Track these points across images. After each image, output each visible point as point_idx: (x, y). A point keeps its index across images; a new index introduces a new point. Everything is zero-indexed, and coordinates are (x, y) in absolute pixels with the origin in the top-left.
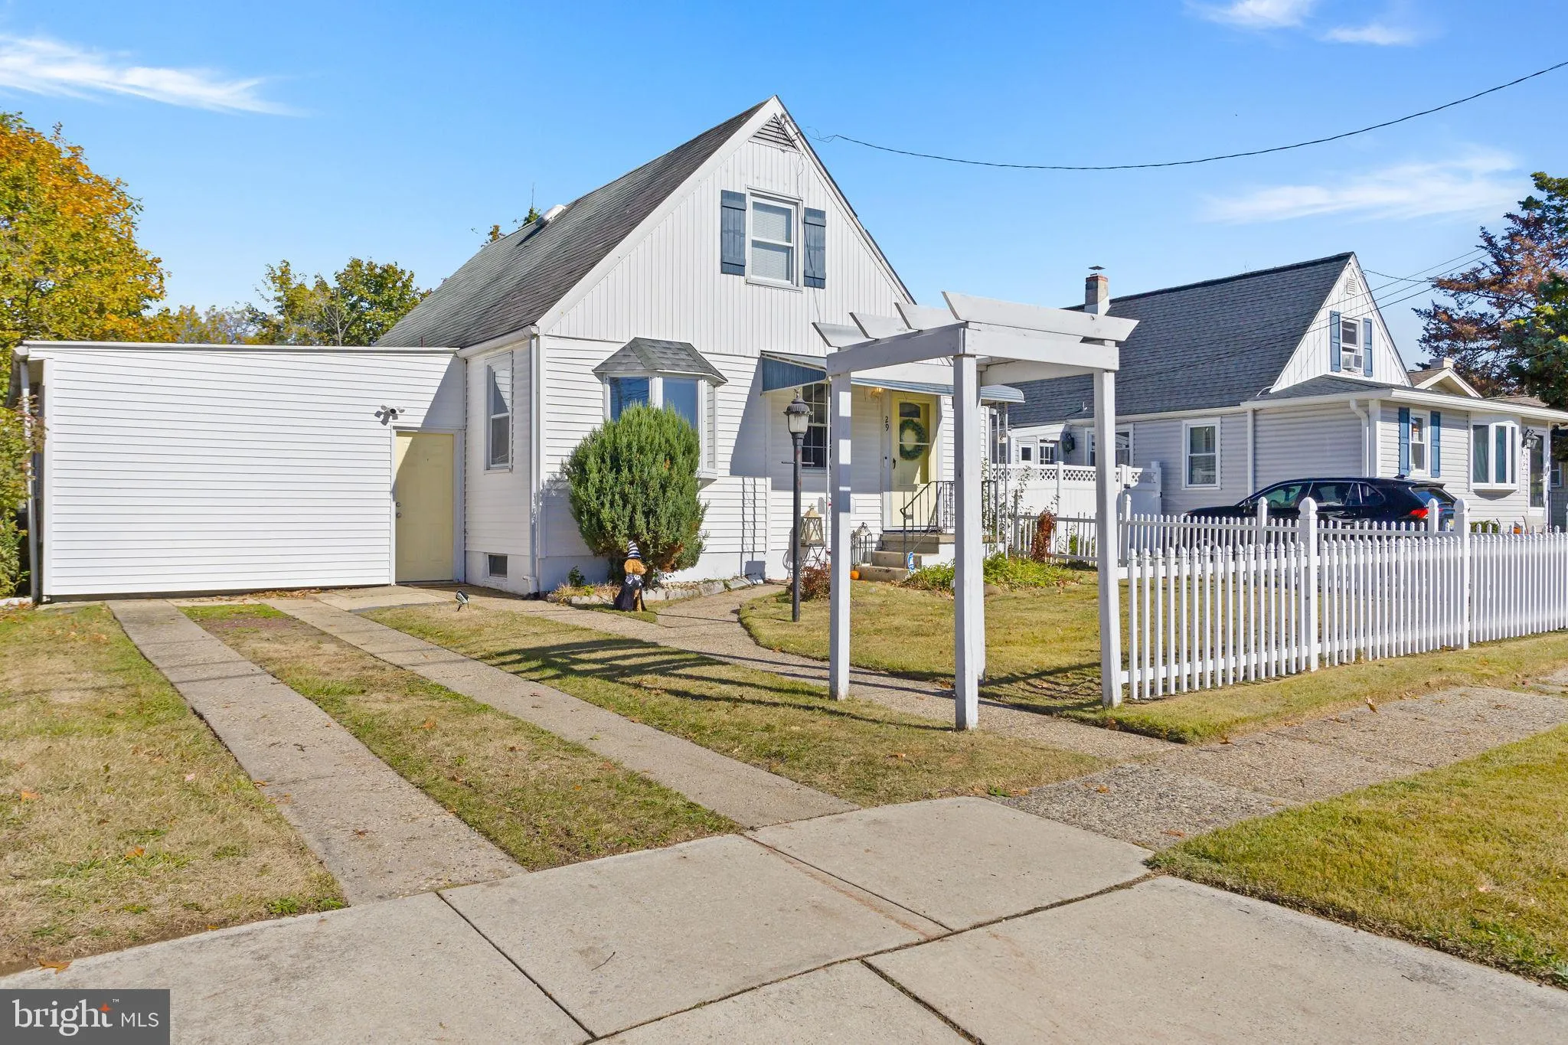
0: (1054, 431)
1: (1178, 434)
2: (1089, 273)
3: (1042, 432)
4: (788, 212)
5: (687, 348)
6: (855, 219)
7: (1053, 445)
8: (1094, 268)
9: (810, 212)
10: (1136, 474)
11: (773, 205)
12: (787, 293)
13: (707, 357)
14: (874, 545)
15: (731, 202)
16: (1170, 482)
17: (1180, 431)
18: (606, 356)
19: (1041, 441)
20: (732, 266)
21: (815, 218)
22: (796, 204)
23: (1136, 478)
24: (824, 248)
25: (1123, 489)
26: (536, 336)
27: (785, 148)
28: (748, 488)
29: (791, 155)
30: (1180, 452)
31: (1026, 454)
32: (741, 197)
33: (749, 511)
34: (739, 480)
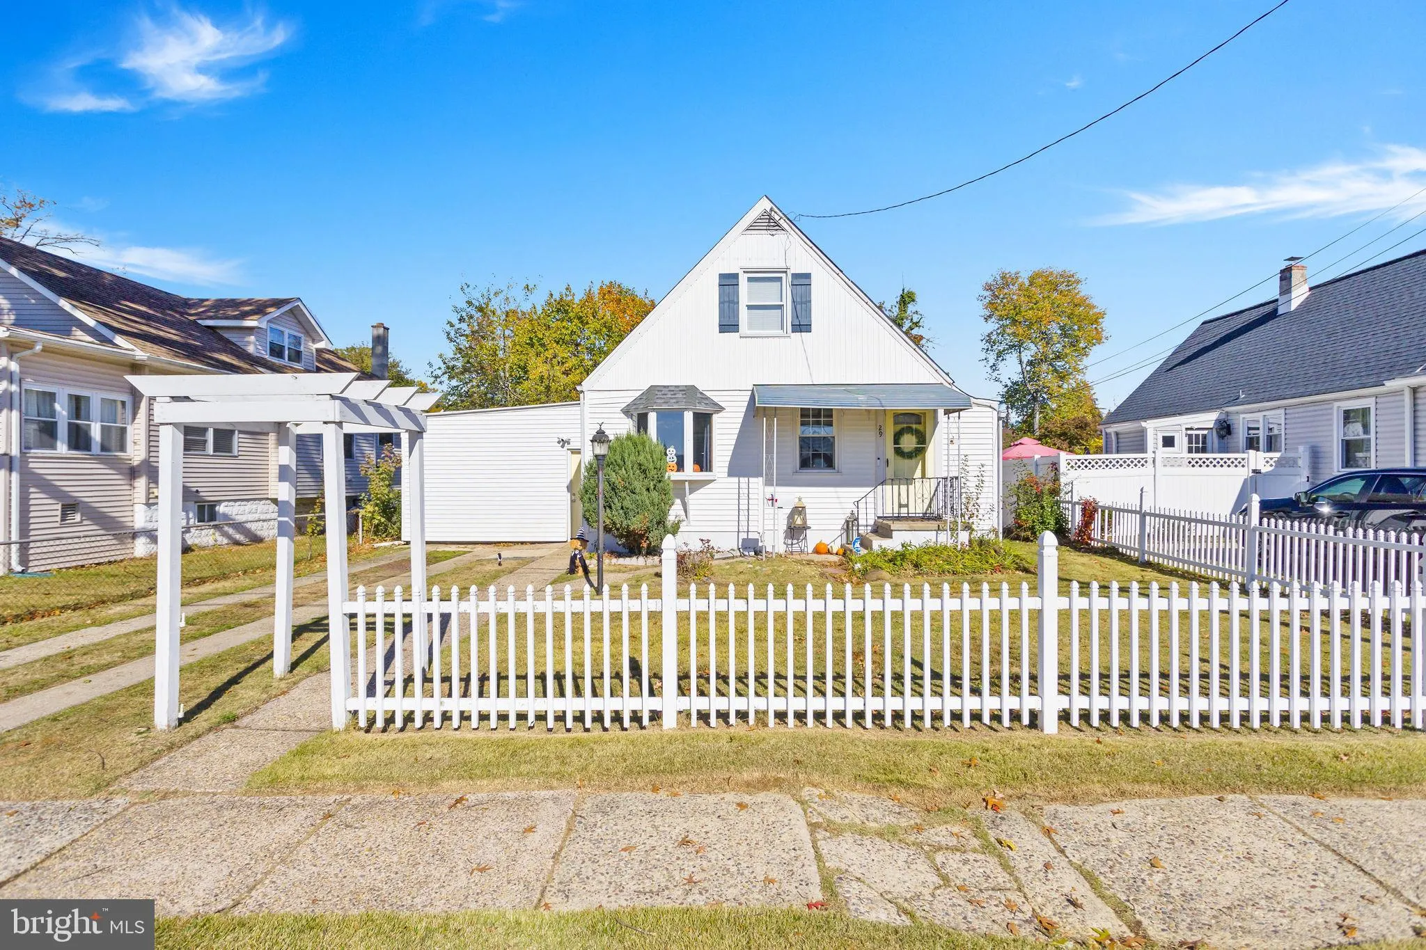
0: (1206, 420)
1: (1329, 417)
2: (1284, 265)
3: (1186, 421)
4: (780, 279)
5: (692, 389)
6: (841, 274)
7: (1205, 432)
8: (1289, 259)
9: (795, 276)
10: (1271, 459)
11: (760, 277)
12: (782, 339)
13: (708, 394)
14: (870, 528)
15: (728, 282)
16: (1321, 466)
17: (1331, 414)
18: (630, 400)
19: (1187, 429)
20: (728, 325)
21: (802, 281)
22: (786, 272)
23: (1271, 462)
24: (810, 301)
25: (1251, 474)
26: (582, 392)
27: (774, 232)
28: (744, 485)
29: (780, 236)
30: (1332, 436)
31: (1169, 442)
32: (736, 276)
33: (744, 502)
34: (736, 479)
